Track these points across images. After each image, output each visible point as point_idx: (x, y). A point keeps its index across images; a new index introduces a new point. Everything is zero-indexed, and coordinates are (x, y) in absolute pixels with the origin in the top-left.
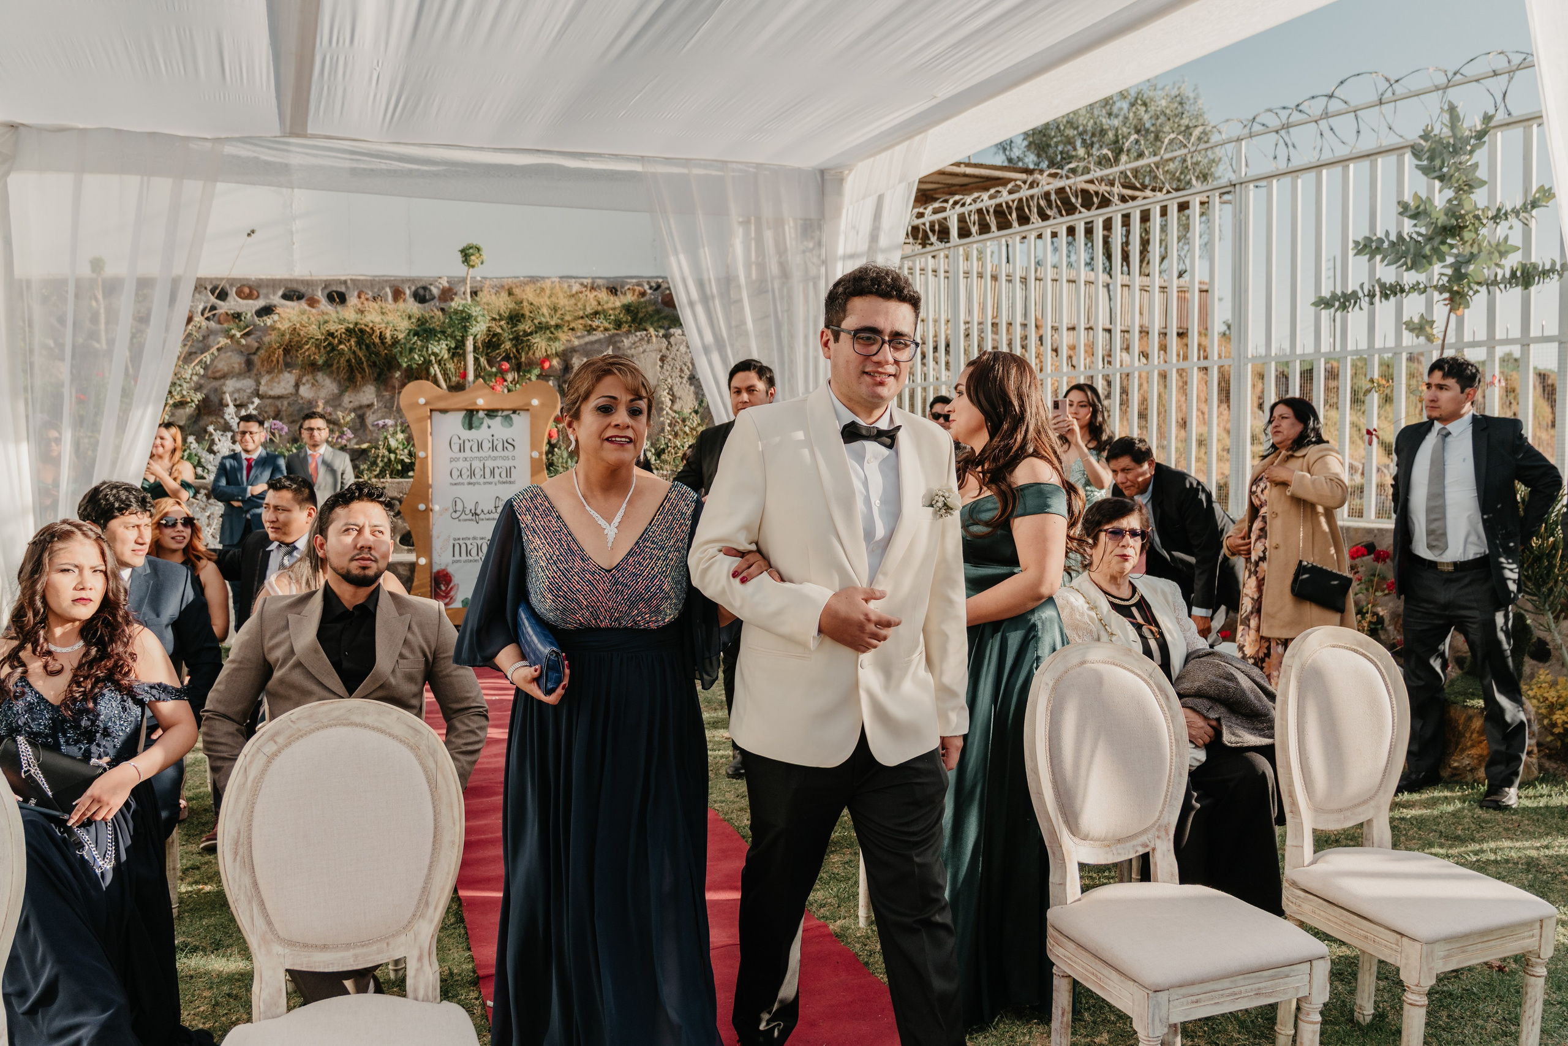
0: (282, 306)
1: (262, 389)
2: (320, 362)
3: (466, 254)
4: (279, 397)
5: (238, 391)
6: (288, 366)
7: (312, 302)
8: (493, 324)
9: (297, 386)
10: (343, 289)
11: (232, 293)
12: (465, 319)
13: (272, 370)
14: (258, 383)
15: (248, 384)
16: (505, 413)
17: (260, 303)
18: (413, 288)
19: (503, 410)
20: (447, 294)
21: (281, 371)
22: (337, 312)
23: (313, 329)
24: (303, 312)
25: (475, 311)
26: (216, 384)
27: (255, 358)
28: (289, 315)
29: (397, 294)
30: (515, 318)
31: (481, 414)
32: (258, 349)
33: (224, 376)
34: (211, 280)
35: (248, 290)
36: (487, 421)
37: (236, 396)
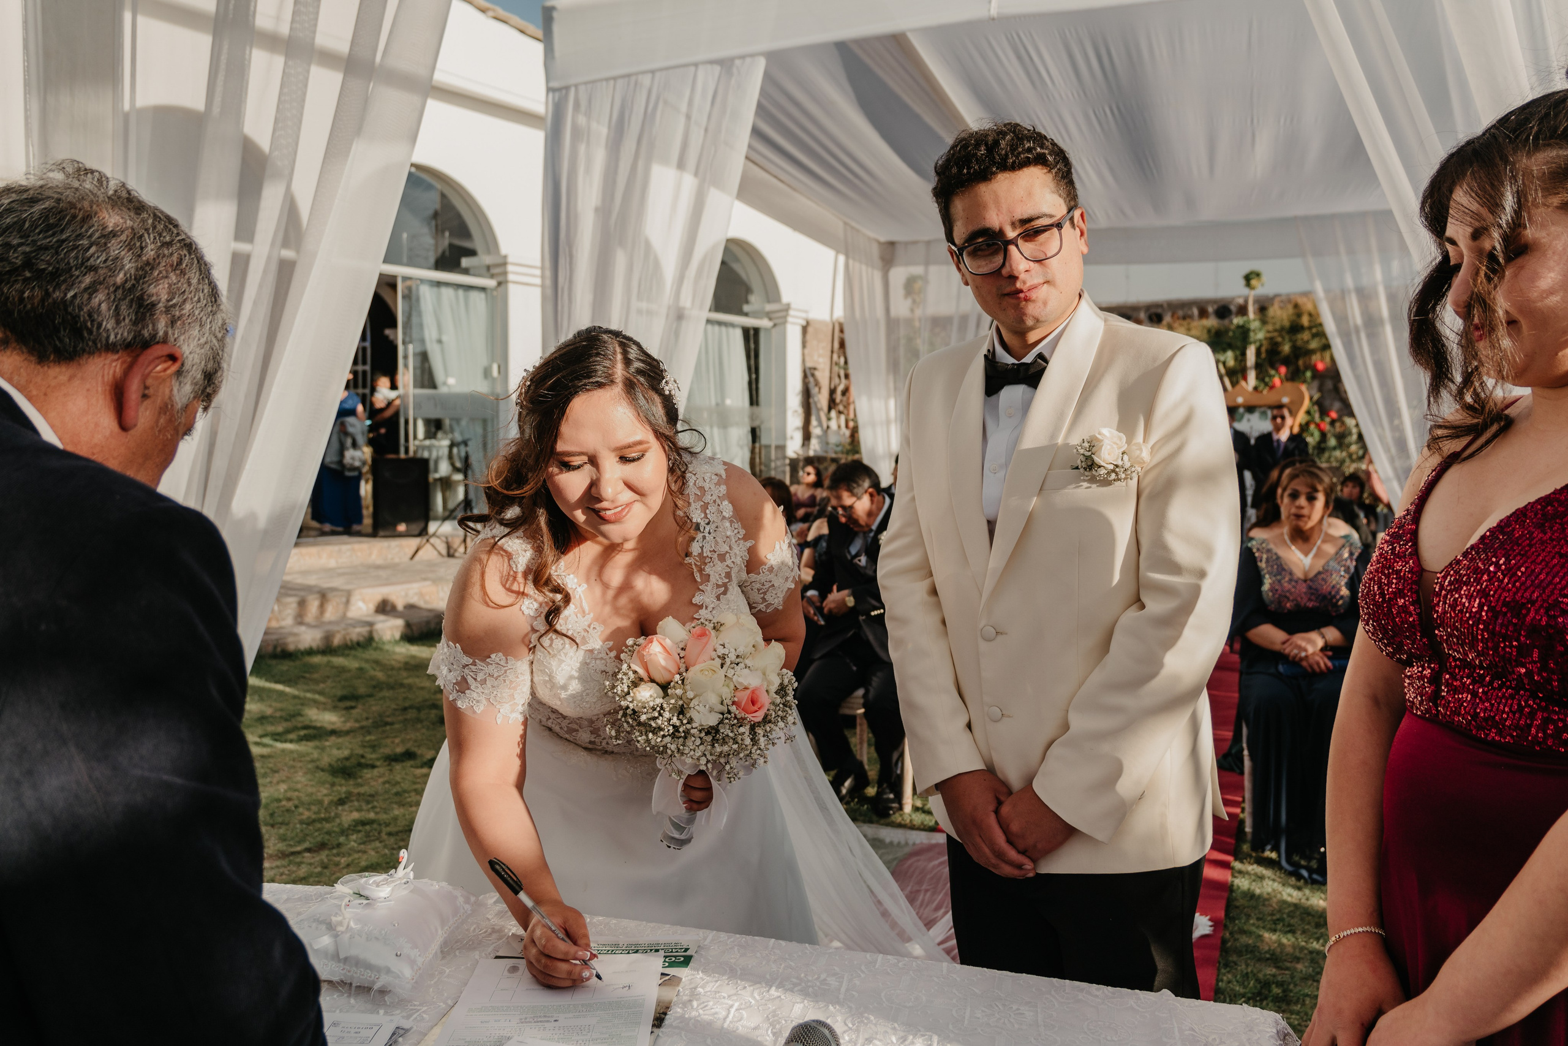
3: (1248, 278)
8: (1275, 334)
10: (1159, 311)
12: (1244, 333)
16: (1263, 409)
18: (1215, 307)
19: (1260, 406)
20: (1242, 310)
25: (1255, 325)
29: (1203, 313)
30: (1295, 328)
31: (1241, 410)
36: (1247, 416)
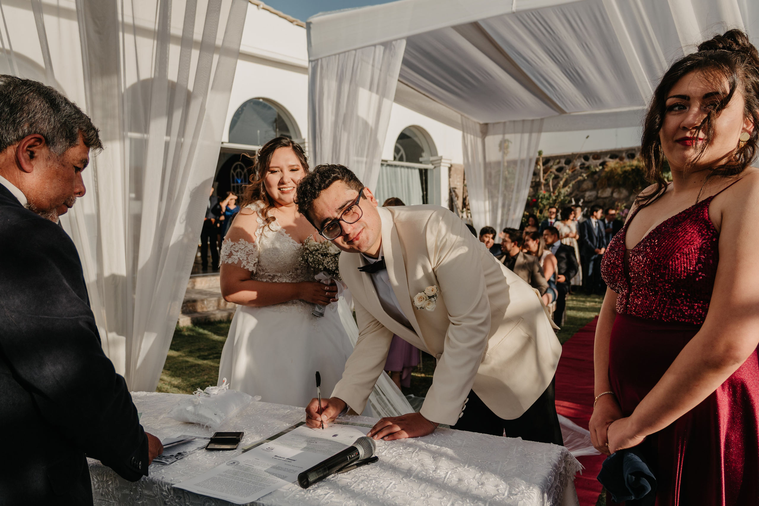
0: (609, 161)
1: (599, 195)
2: (621, 183)
4: (606, 198)
5: (590, 196)
6: (609, 186)
7: (621, 159)
9: (612, 193)
10: (633, 152)
11: (591, 157)
13: (604, 188)
14: (598, 193)
15: (593, 193)
17: (601, 161)
21: (606, 188)
22: (630, 162)
23: (619, 171)
24: (617, 163)
26: (582, 194)
27: (598, 183)
28: (612, 164)
32: (598, 179)
33: (586, 190)
34: (583, 154)
35: (597, 156)
37: (589, 198)
